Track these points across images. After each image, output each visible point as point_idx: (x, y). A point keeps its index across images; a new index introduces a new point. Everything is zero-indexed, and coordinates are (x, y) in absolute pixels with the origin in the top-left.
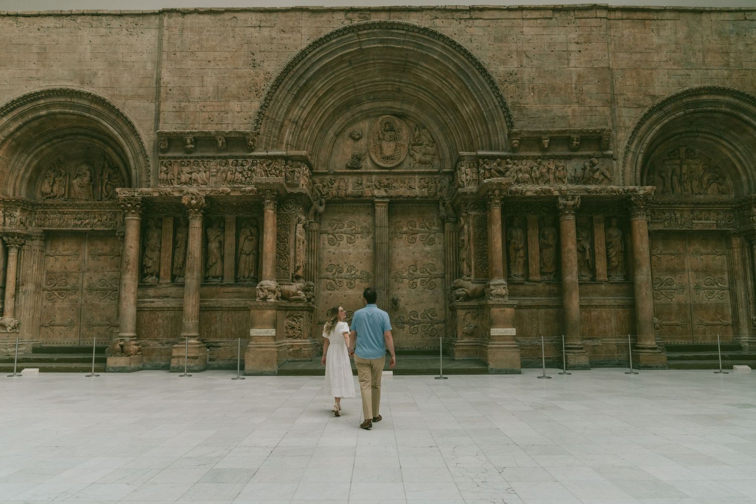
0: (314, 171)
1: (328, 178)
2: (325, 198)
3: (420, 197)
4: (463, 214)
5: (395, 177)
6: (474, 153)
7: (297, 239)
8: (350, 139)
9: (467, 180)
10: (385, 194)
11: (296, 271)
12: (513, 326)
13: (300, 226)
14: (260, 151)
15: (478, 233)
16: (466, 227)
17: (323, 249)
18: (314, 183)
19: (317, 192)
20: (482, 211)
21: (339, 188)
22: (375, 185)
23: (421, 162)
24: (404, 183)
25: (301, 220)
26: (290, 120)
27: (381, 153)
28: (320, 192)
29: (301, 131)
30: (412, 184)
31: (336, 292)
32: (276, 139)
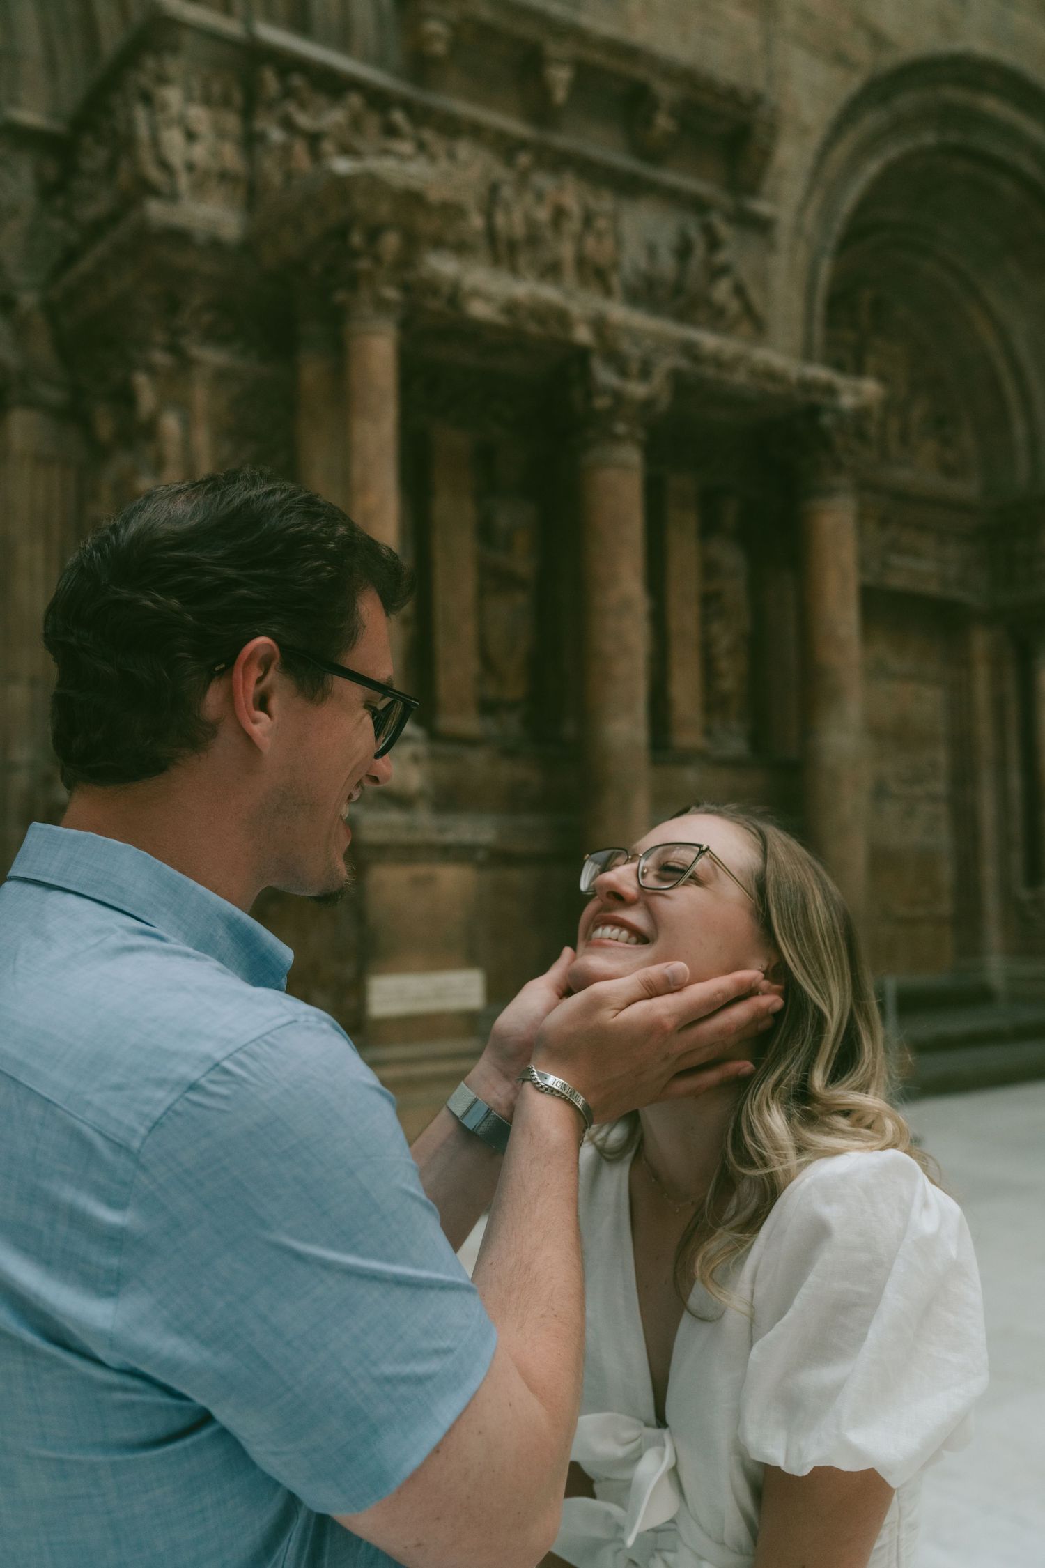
6: (232, 27)
9: (190, 167)
16: (171, 424)
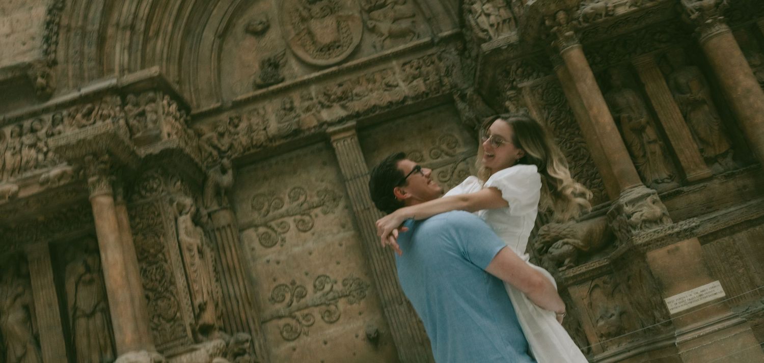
0: (194, 111)
1: (225, 117)
2: (229, 157)
3: (413, 98)
4: (509, 93)
5: (354, 77)
7: (184, 247)
8: (248, 36)
10: (342, 113)
11: (197, 317)
12: (712, 277)
13: (185, 221)
14: (65, 94)
15: (551, 119)
17: (254, 259)
18: (199, 135)
19: (210, 149)
20: (542, 74)
21: (250, 130)
22: (320, 103)
23: (395, 36)
24: (375, 82)
25: (184, 206)
26: (118, 25)
27: (314, 43)
28: (215, 147)
29: (146, 41)
30: (390, 79)
31: (304, 340)
32: (93, 64)
